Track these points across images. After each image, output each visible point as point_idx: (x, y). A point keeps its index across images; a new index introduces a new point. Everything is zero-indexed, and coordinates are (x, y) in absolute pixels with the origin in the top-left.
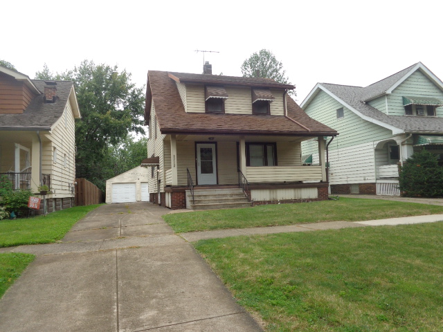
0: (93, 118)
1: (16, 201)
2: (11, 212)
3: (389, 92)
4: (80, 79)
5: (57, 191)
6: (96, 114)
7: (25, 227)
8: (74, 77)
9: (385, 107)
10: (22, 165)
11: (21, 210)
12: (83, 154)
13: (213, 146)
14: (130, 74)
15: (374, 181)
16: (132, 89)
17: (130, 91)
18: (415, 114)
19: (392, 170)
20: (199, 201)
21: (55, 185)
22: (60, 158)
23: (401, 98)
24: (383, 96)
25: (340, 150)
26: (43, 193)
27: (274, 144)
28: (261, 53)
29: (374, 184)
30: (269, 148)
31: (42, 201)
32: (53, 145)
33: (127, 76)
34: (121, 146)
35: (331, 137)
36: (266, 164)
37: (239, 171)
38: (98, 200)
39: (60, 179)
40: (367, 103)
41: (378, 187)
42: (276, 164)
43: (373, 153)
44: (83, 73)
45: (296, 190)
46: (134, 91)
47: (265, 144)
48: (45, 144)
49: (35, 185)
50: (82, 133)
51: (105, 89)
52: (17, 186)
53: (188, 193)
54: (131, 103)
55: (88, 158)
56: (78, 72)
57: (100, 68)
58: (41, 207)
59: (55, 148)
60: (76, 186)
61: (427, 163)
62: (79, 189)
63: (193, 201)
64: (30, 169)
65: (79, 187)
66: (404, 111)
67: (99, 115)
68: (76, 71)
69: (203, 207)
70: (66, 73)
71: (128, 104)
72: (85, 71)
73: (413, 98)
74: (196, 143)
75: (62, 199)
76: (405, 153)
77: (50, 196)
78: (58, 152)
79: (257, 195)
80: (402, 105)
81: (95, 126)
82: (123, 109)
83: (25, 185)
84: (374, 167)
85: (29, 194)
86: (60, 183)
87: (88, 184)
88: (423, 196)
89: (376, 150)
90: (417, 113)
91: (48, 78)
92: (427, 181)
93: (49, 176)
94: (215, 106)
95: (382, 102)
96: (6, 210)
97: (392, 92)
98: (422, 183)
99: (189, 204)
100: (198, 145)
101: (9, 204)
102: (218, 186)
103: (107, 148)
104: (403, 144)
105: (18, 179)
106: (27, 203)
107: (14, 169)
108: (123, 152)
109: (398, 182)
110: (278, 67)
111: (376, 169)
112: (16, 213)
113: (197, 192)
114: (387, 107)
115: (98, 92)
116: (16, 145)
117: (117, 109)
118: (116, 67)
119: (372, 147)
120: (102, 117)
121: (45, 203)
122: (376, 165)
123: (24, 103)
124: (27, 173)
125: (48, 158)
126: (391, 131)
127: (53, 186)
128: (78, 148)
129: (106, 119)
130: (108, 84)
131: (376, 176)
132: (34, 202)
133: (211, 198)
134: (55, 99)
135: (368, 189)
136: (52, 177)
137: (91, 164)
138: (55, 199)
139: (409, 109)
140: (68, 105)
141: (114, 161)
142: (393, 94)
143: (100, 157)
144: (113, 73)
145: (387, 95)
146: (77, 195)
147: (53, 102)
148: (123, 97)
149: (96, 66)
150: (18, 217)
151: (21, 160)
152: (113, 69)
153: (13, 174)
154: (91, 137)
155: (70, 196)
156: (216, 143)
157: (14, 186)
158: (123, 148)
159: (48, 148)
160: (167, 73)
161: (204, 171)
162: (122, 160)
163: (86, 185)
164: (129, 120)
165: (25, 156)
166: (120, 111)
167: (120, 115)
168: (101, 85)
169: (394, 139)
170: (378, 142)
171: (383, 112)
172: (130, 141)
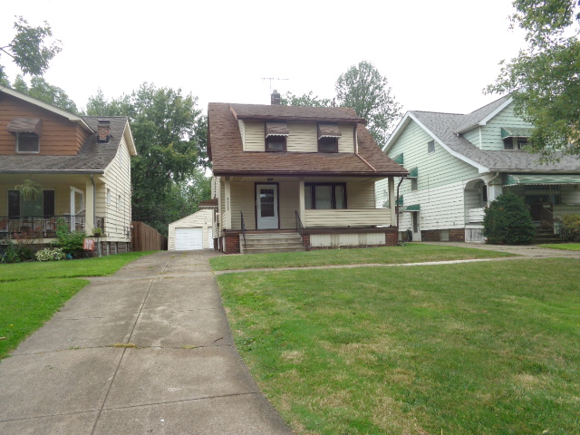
0: (154, 152)
1: (72, 243)
2: (67, 253)
3: (483, 123)
4: (139, 105)
5: (111, 235)
6: (157, 147)
7: (81, 265)
8: (132, 103)
9: (478, 140)
10: (77, 208)
11: (76, 252)
12: (142, 193)
13: (274, 187)
14: (197, 98)
15: (463, 227)
16: (199, 116)
17: (196, 119)
18: (516, 148)
19: (479, 214)
20: (252, 245)
21: (109, 228)
22: (115, 200)
23: (500, 130)
24: (476, 128)
25: (430, 190)
26: (97, 235)
27: (344, 185)
28: (360, 66)
29: (463, 229)
30: (338, 189)
31: (96, 244)
32: (106, 186)
33: (193, 100)
34: (190, 183)
35: (401, 178)
36: (334, 207)
37: (297, 214)
38: (159, 247)
39: (114, 222)
40: (461, 135)
41: (467, 234)
42: (345, 206)
43: (462, 195)
44: (142, 98)
45: (361, 235)
46: (201, 119)
47: (333, 185)
48: (99, 186)
49: (89, 228)
50: (141, 169)
51: (167, 117)
52: (73, 229)
53: (241, 237)
54: (198, 133)
55: (148, 197)
56: (137, 97)
57: (161, 92)
58: (95, 250)
59: (108, 190)
60: (133, 230)
61: (510, 207)
62: (135, 233)
63: (245, 245)
64: (85, 211)
65: (136, 231)
66: (502, 145)
67: (160, 148)
68: (134, 95)
69: (254, 251)
70: (124, 97)
71: (194, 134)
72: (144, 95)
73: (512, 130)
74: (256, 184)
75: (117, 243)
76: (492, 194)
77: (103, 240)
78: (112, 194)
79: (316, 240)
80: (500, 137)
81: (155, 162)
82: (188, 140)
83: (80, 227)
84: (463, 211)
85: (84, 236)
86: (115, 227)
87: (146, 228)
88: (504, 243)
89: (466, 190)
90: (519, 147)
91: (103, 104)
92: (510, 227)
93: (103, 219)
94: (276, 143)
95: (476, 134)
96: (64, 251)
97: (487, 123)
98: (503, 229)
99: (242, 248)
100: (258, 186)
101: (66, 245)
102: (279, 230)
103: (169, 186)
104: (490, 184)
105: (73, 221)
106: (82, 245)
107: (69, 211)
108: (192, 190)
109: (482, 227)
110: (382, 83)
111: (465, 212)
112: (72, 255)
113: (249, 236)
114: (480, 141)
115: (159, 121)
116: (71, 188)
117: (182, 140)
118: (180, 90)
119: (461, 187)
120: (164, 150)
121: (99, 245)
122: (465, 208)
123: (78, 144)
124: (81, 216)
125: (102, 201)
126: (477, 169)
127: (107, 230)
128: (135, 189)
129: (168, 153)
130: (170, 111)
131: (465, 220)
132: (88, 244)
133: (265, 242)
134: (109, 138)
135: (457, 235)
136: (106, 220)
137: (152, 205)
138: (109, 243)
139: (508, 142)
140: (122, 142)
141: (181, 201)
142: (489, 125)
143: (162, 198)
144: (176, 98)
145: (481, 126)
146: (133, 239)
147: (107, 141)
148: (188, 126)
149: (157, 89)
150: (74, 258)
151: (76, 203)
152: (177, 92)
153: (69, 216)
154: (151, 174)
155: (125, 240)
156: (277, 184)
157: (69, 228)
158: (191, 184)
159: (102, 190)
160: (228, 106)
161: (264, 215)
162: (191, 200)
163: (143, 229)
164: (195, 153)
165: (79, 198)
166: (185, 142)
167: (184, 148)
168: (163, 111)
169: (482, 178)
170: (467, 182)
171: (477, 146)
172: (201, 176)
